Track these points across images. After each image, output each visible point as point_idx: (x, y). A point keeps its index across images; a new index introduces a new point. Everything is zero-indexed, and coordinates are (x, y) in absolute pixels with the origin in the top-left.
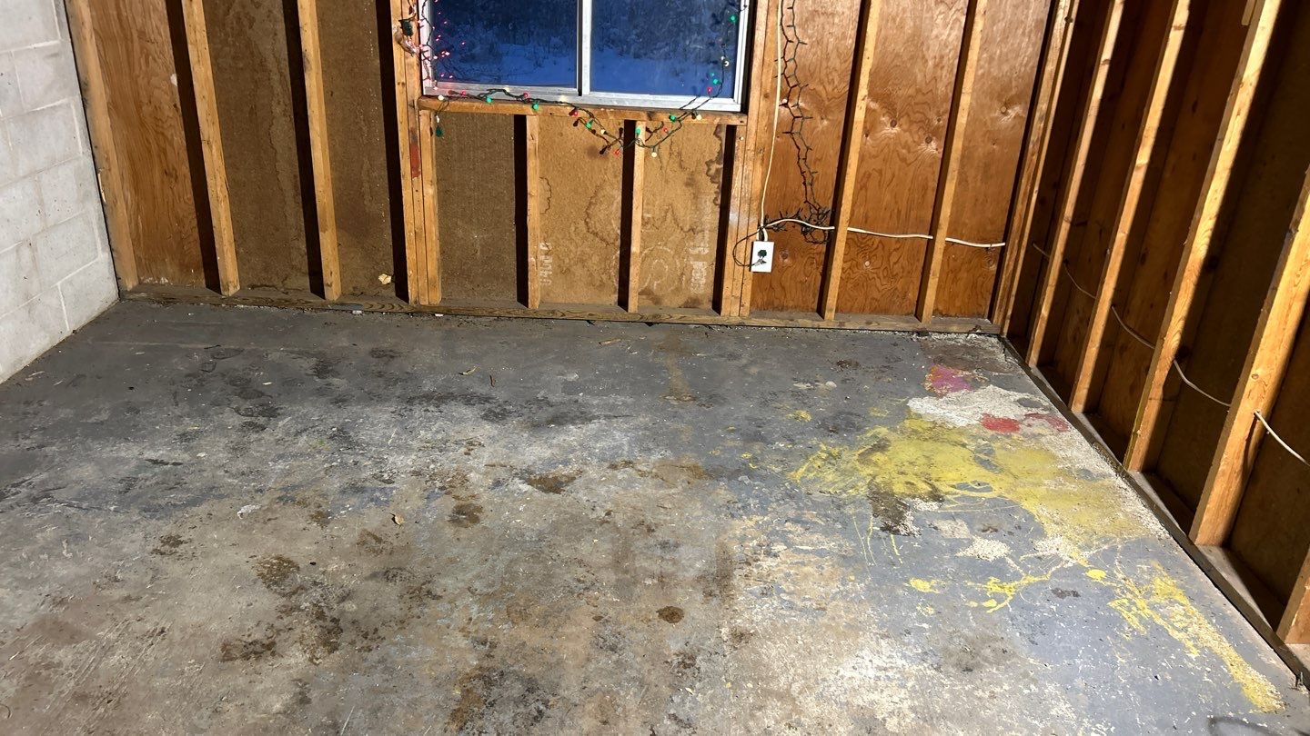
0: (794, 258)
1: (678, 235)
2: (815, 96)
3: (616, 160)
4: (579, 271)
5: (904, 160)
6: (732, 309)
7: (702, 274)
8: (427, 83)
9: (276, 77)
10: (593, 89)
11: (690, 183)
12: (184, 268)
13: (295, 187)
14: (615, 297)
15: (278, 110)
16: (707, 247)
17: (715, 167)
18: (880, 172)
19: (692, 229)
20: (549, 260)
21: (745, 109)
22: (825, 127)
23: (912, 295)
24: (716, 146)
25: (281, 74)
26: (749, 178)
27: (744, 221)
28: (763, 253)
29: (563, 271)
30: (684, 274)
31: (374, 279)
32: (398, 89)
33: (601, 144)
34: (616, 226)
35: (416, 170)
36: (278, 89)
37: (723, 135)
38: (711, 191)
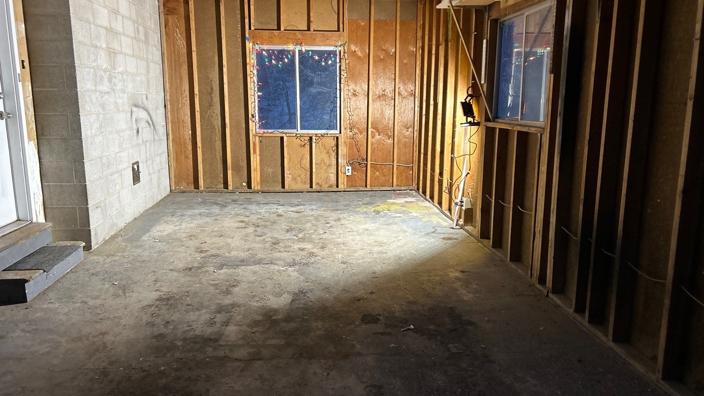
0: (357, 172)
1: (325, 167)
2: (358, 129)
3: (308, 147)
4: (298, 179)
5: (383, 144)
6: (342, 187)
7: (333, 177)
8: (257, 130)
9: (217, 130)
10: (301, 129)
11: (328, 153)
12: (188, 184)
13: (221, 159)
14: (309, 186)
15: (217, 139)
16: (334, 170)
17: (334, 148)
18: (377, 147)
19: (329, 165)
20: (290, 176)
21: (340, 133)
22: (361, 137)
23: (391, 181)
24: (334, 143)
25: (219, 130)
26: (343, 150)
27: (343, 161)
28: (348, 170)
29: (294, 179)
30: (328, 178)
31: (241, 184)
32: (250, 131)
33: (303, 144)
34: (308, 165)
35: (255, 152)
36: (218, 133)
37: (335, 140)
38: (334, 154)
